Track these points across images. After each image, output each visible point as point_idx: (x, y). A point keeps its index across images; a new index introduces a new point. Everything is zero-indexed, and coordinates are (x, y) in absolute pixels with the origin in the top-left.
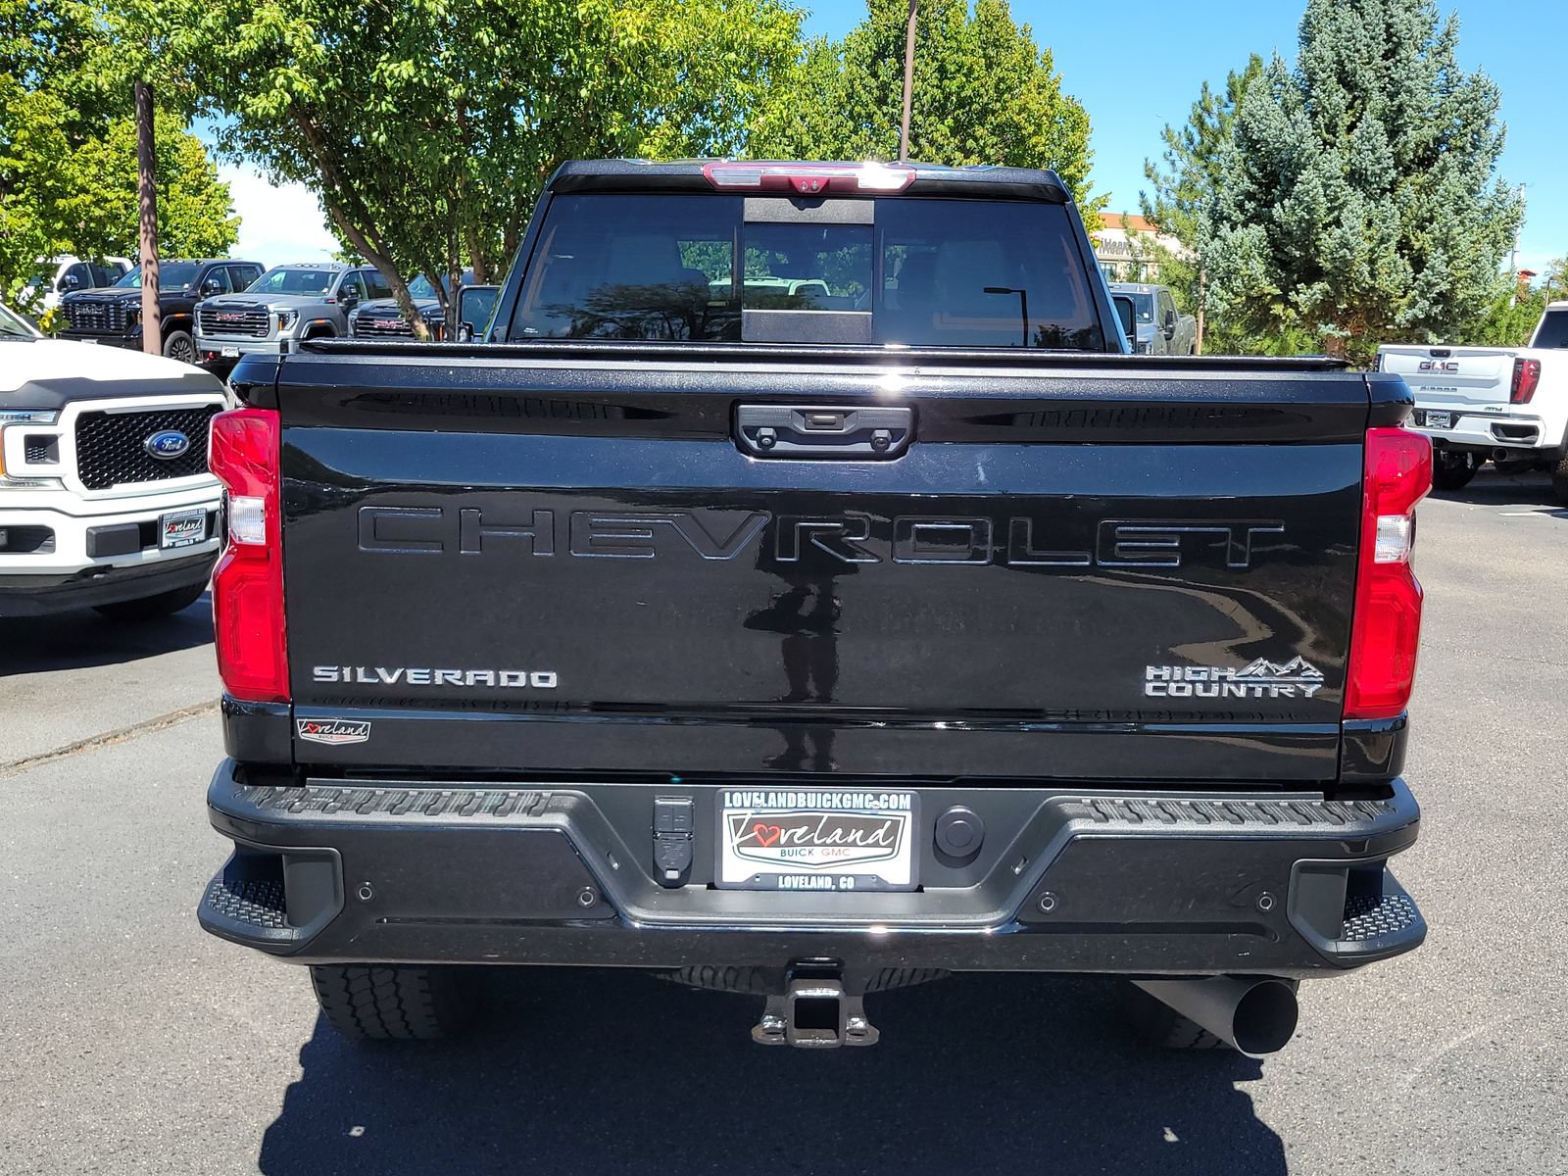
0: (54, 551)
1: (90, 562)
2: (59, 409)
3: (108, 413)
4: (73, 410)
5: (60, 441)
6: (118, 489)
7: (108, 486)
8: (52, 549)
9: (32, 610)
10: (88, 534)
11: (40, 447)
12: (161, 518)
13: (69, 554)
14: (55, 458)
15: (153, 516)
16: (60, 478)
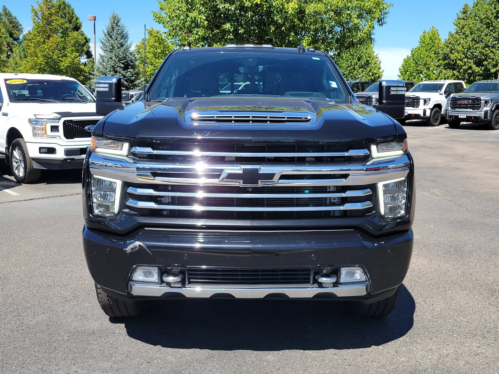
0: (56, 154)
1: (66, 157)
2: (60, 119)
3: (74, 120)
4: (63, 119)
5: (59, 127)
6: (76, 139)
7: (73, 138)
8: (56, 153)
9: (56, 168)
10: (65, 150)
11: (55, 128)
12: (87, 147)
13: (60, 155)
14: (58, 131)
15: (85, 147)
16: (59, 136)
